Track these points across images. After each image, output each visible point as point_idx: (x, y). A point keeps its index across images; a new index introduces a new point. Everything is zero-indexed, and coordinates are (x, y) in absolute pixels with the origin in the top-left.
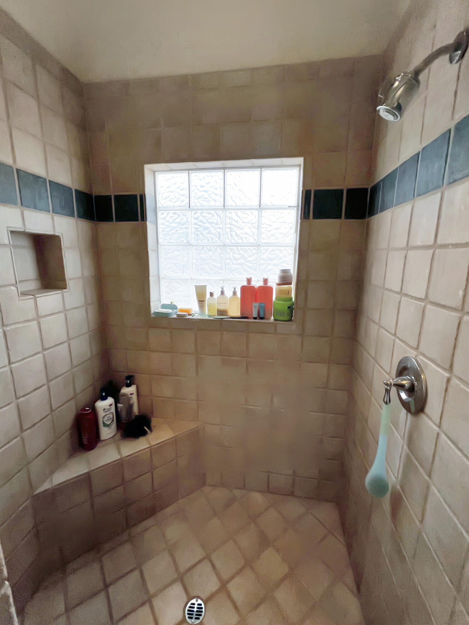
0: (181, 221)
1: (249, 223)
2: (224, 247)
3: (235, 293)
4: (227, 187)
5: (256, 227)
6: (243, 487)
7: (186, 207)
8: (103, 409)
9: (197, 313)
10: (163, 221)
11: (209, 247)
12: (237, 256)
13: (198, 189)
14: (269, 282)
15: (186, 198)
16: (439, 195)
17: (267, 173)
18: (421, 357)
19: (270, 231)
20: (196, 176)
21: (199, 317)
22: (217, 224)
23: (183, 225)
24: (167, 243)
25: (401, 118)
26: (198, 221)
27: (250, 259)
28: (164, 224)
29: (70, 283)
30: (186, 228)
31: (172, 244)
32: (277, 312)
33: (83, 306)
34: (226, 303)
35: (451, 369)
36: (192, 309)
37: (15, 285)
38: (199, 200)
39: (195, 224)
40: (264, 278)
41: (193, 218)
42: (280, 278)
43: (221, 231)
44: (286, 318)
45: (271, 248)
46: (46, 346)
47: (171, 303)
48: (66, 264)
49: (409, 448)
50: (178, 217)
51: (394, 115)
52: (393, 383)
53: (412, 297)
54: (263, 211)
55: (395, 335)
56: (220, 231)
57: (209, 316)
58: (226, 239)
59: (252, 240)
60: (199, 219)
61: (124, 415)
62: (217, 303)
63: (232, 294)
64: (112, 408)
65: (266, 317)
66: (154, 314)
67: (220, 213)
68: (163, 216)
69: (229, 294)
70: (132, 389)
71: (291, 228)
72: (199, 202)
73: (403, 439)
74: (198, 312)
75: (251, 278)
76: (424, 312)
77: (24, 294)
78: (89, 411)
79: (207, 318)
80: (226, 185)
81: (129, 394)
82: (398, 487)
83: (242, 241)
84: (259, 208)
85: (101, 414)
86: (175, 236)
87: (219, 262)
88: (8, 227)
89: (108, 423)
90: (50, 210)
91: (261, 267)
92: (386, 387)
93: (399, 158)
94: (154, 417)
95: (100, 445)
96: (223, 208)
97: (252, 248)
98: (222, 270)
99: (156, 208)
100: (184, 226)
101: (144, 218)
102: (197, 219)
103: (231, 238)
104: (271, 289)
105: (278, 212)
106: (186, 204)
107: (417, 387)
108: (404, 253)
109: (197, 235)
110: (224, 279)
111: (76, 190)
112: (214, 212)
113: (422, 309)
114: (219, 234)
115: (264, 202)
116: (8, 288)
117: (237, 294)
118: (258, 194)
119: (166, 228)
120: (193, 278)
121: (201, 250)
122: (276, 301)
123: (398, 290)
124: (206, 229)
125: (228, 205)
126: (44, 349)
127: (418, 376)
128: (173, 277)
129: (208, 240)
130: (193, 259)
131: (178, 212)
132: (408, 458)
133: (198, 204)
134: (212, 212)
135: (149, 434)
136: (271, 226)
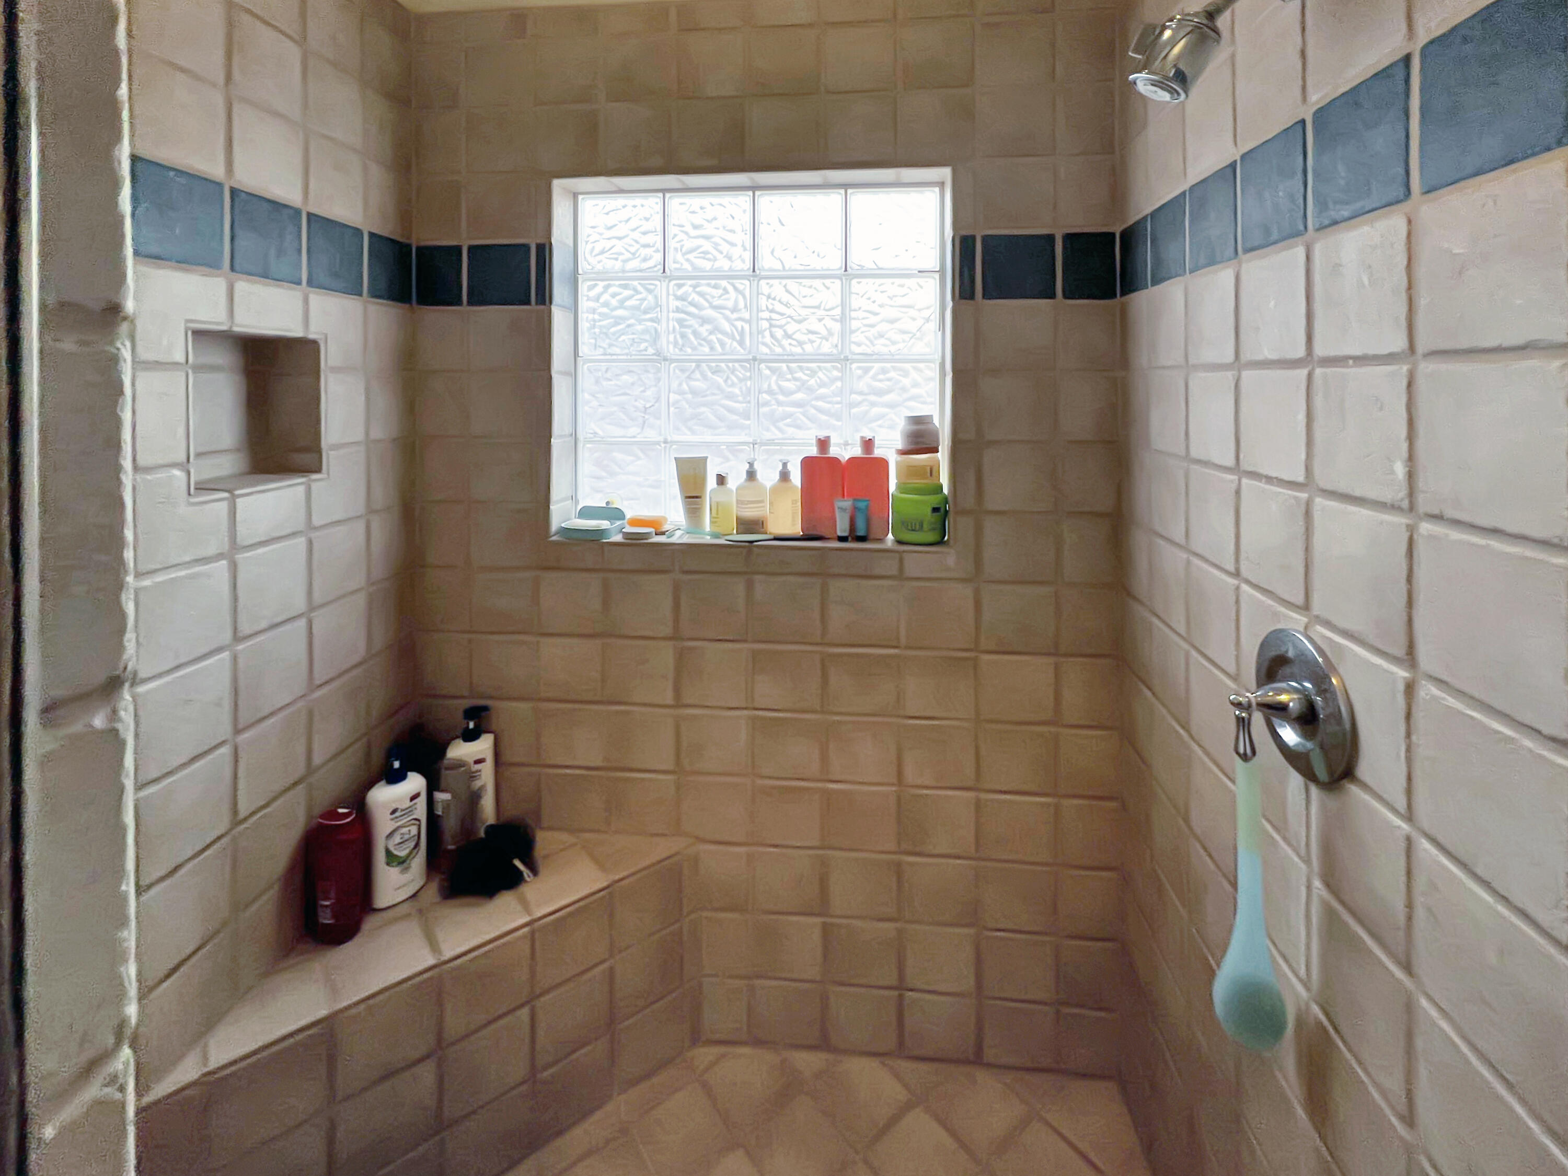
0: (641, 304)
1: (818, 307)
2: (754, 364)
3: (785, 476)
4: (762, 230)
5: (838, 317)
6: (824, 1043)
7: (654, 272)
8: (391, 811)
9: (679, 529)
10: (592, 304)
11: (713, 365)
12: (790, 385)
13: (686, 233)
14: (876, 446)
15: (654, 252)
16: (1300, 252)
17: (860, 200)
18: (1319, 628)
19: (872, 326)
20: (681, 204)
21: (686, 539)
22: (734, 310)
23: (645, 312)
24: (602, 355)
25: (1187, 96)
26: (685, 303)
27: (823, 391)
28: (594, 311)
29: (330, 458)
30: (652, 320)
31: (615, 357)
32: (905, 524)
33: (358, 517)
34: (762, 502)
35: (1410, 657)
36: (665, 519)
37: (185, 466)
38: (690, 256)
39: (678, 310)
40: (862, 438)
41: (671, 297)
42: (908, 436)
43: (747, 327)
44: (931, 537)
45: (877, 366)
46: (245, 628)
47: (608, 503)
48: (326, 410)
49: (1328, 885)
50: (633, 296)
51: (1172, 91)
52: (1254, 704)
53: (1269, 479)
54: (854, 282)
55: (1237, 574)
56: (742, 327)
57: (715, 535)
58: (760, 345)
59: (826, 348)
60: (690, 300)
61: (451, 825)
62: (737, 501)
63: (777, 477)
64: (418, 806)
65: (872, 536)
66: (556, 533)
67: (743, 285)
68: (592, 294)
69: (768, 477)
70: (483, 746)
71: (928, 320)
72: (688, 260)
73: (1307, 861)
74: (683, 526)
75: (829, 437)
76: (1308, 514)
77: (203, 487)
78: (347, 818)
79: (708, 540)
80: (759, 226)
81: (472, 763)
82: (1316, 1009)
83: (803, 349)
84: (844, 275)
85: (383, 825)
86: (623, 337)
87: (740, 398)
88: (188, 321)
89: (402, 853)
90: (301, 281)
91: (854, 411)
92: (1237, 713)
93: (1185, 174)
94: (542, 828)
95: (370, 923)
96: (751, 273)
97: (828, 365)
98: (749, 419)
99: (575, 276)
100: (648, 316)
101: (544, 297)
102: (682, 298)
103: (772, 343)
104: (882, 464)
105: (893, 283)
106: (655, 266)
107: (1323, 709)
108: (1230, 375)
109: (683, 336)
110: (756, 440)
111: (372, 235)
112: (728, 282)
113: (1303, 509)
114: (742, 333)
115: (854, 260)
116: (160, 475)
117: (791, 478)
118: (840, 242)
119: (600, 321)
120: (669, 439)
121: (693, 372)
122: (901, 493)
123: (1230, 461)
124: (704, 321)
125: (762, 266)
126: (237, 638)
127: (1321, 679)
128: (614, 437)
129: (712, 348)
130: (669, 392)
131: (636, 283)
132: (1330, 916)
133: (687, 266)
134: (724, 283)
135: (526, 882)
136: (877, 314)
